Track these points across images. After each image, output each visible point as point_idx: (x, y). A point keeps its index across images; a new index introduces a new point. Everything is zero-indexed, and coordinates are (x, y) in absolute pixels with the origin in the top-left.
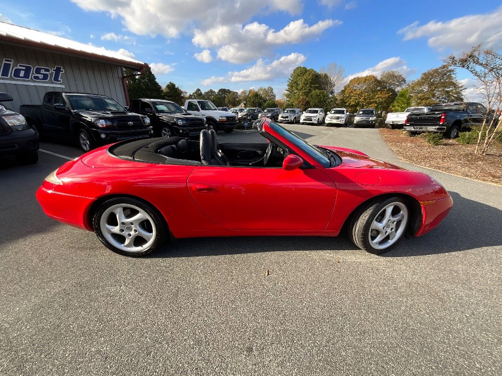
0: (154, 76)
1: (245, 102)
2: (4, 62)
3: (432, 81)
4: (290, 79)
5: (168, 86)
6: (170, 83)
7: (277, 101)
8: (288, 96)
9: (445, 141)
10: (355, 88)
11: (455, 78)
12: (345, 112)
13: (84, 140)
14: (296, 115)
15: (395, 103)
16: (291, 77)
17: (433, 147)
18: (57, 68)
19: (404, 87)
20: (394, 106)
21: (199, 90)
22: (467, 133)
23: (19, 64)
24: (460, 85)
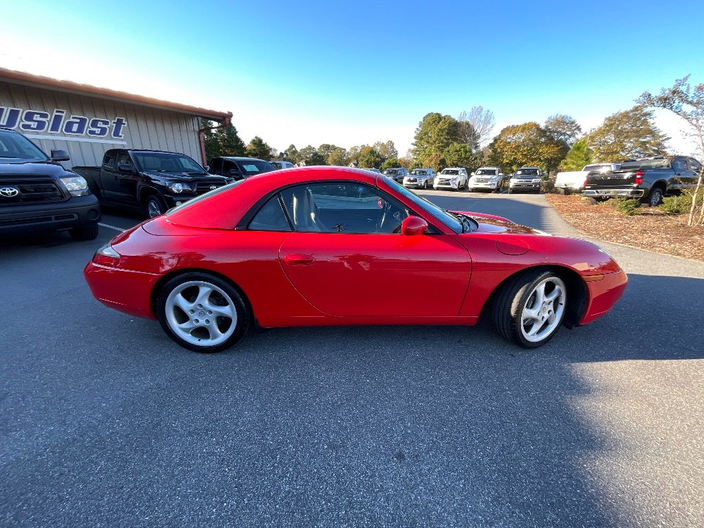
0: (235, 130)
1: (355, 162)
2: (55, 113)
3: (619, 128)
4: (417, 129)
5: (254, 142)
6: (256, 137)
7: (400, 160)
8: (414, 152)
9: (643, 209)
10: (509, 140)
11: (653, 124)
12: (497, 172)
13: (154, 210)
14: (428, 178)
15: (568, 160)
16: (420, 126)
17: (627, 218)
18: (118, 119)
19: (579, 136)
20: (566, 164)
21: (293, 146)
22: (675, 198)
23: (71, 116)
24: (661, 134)
